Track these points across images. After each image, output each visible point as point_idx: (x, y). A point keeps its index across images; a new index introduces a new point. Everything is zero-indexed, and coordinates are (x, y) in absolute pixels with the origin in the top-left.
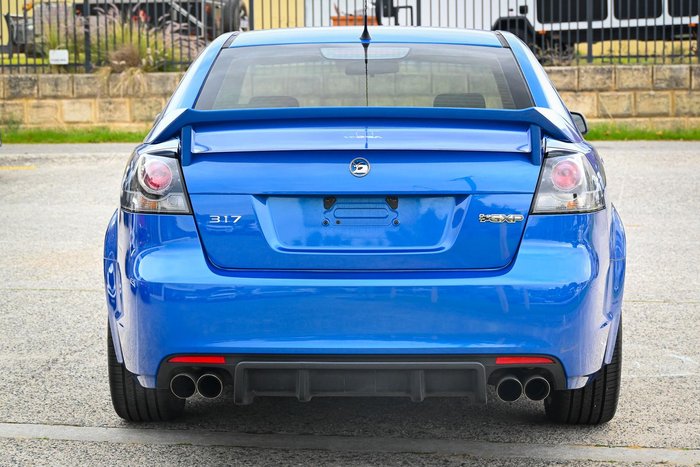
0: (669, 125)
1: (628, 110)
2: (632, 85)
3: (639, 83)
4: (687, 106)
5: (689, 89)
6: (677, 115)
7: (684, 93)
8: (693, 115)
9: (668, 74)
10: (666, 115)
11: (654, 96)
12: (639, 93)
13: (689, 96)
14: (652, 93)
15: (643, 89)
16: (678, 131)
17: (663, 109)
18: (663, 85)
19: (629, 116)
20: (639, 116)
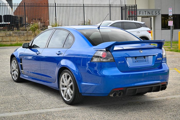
0: (10, 43)
1: (1, 40)
2: (2, 36)
3: (3, 35)
4: (13, 39)
5: (13, 36)
6: (11, 41)
7: (12, 37)
8: (14, 41)
9: (9, 33)
10: (9, 41)
11: (6, 38)
12: (3, 37)
13: (13, 38)
14: (6, 37)
15: (4, 36)
16: (12, 44)
17: (8, 40)
18: (8, 36)
19: (2, 42)
20: (3, 42)
